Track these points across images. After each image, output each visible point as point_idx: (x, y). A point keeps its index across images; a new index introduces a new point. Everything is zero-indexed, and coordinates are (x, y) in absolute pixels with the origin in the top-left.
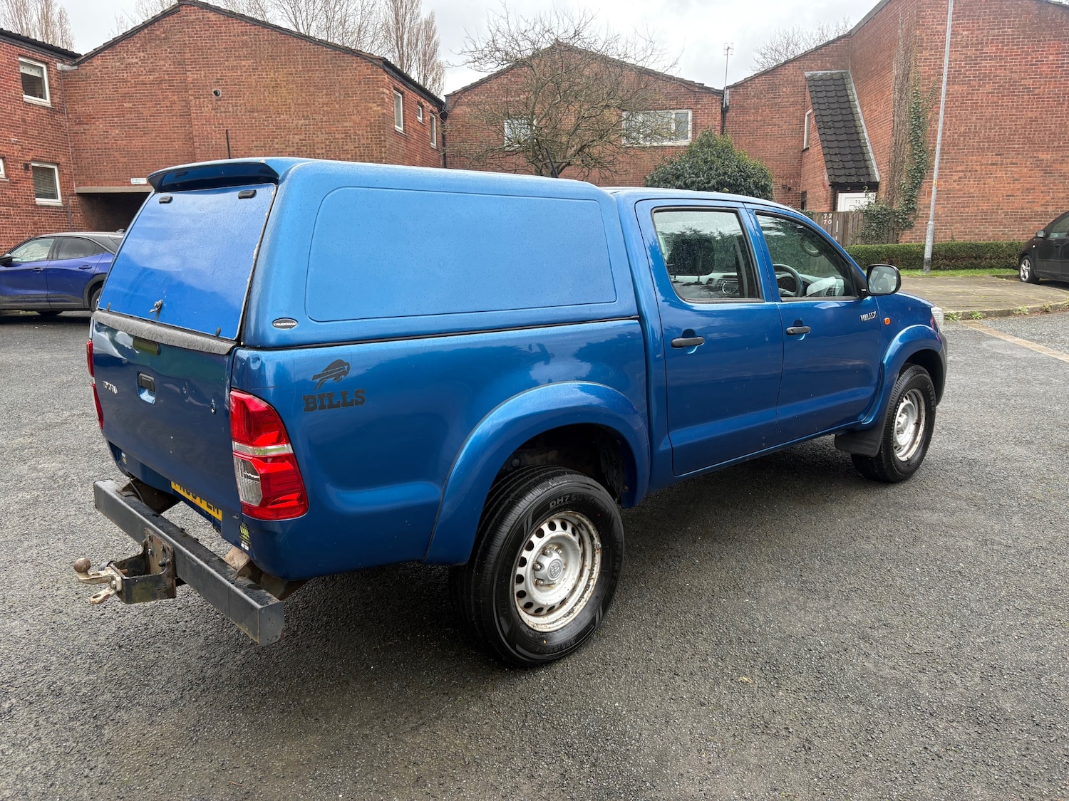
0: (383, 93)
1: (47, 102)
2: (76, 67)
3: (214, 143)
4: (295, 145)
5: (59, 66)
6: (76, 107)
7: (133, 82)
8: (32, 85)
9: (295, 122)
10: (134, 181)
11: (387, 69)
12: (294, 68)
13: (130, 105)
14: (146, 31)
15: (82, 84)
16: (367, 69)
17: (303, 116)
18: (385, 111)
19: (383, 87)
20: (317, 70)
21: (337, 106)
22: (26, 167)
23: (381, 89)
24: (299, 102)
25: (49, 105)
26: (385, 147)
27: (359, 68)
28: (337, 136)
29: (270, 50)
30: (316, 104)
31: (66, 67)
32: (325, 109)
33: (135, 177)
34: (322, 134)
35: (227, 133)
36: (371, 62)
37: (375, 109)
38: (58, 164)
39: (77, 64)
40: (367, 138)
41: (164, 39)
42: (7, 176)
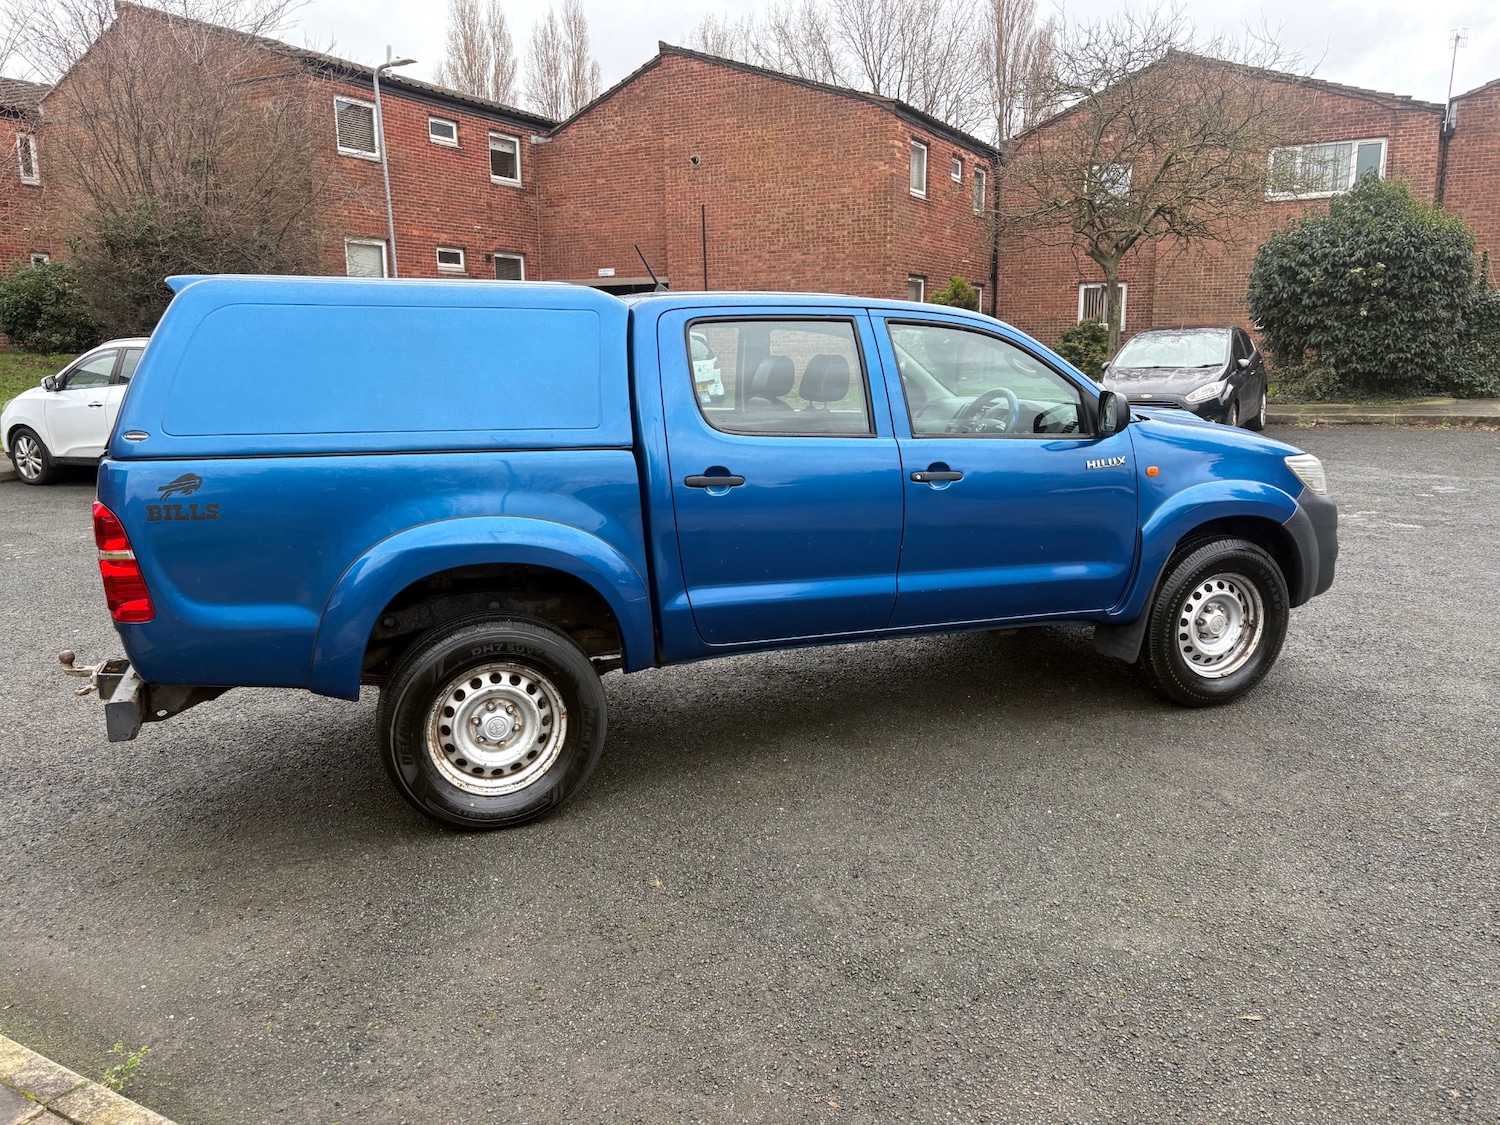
0: (893, 146)
1: (517, 182)
2: (550, 140)
3: (688, 222)
4: (781, 220)
5: (534, 139)
6: (548, 186)
7: (608, 153)
8: (503, 163)
9: (782, 191)
10: (602, 272)
11: (900, 114)
12: (786, 122)
13: (603, 181)
14: (625, 90)
15: (555, 158)
16: (875, 116)
17: (793, 183)
18: (894, 171)
19: (893, 139)
20: (813, 123)
21: (834, 167)
22: (489, 258)
23: (891, 141)
24: (789, 164)
25: (519, 186)
26: (892, 219)
27: (864, 116)
28: (832, 206)
29: (759, 101)
30: (809, 166)
31: (541, 140)
32: (819, 172)
33: (602, 267)
34: (814, 205)
35: (703, 209)
36: (880, 106)
37: (882, 168)
38: (524, 255)
39: (552, 135)
40: (870, 208)
41: (644, 98)
42: (467, 270)
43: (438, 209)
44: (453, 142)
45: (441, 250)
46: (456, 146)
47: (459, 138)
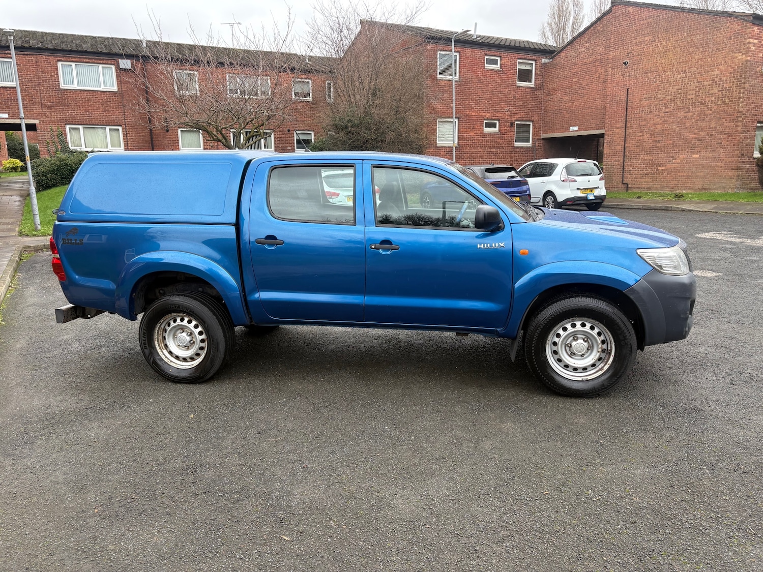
0: (749, 43)
1: (532, 84)
2: (551, 60)
3: (618, 99)
4: (673, 94)
5: (543, 61)
6: (548, 85)
7: (580, 64)
8: (525, 75)
9: (675, 76)
10: (571, 129)
11: (756, 22)
12: (681, 35)
13: (576, 79)
14: (592, 28)
15: (553, 70)
16: (738, 25)
17: (682, 71)
18: (749, 58)
19: (750, 38)
20: (698, 34)
21: (709, 60)
22: (512, 124)
23: (748, 41)
24: (681, 60)
25: (533, 86)
26: (744, 88)
27: (731, 26)
28: (706, 83)
29: (666, 25)
30: (693, 60)
31: (547, 61)
32: (699, 63)
33: (572, 126)
34: (694, 83)
35: (628, 91)
36: (742, 19)
37: (739, 57)
38: (533, 121)
39: (552, 58)
40: (730, 82)
41: (602, 31)
42: (499, 131)
43: (486, 102)
44: (497, 67)
45: (487, 121)
46: (499, 69)
47: (501, 65)
